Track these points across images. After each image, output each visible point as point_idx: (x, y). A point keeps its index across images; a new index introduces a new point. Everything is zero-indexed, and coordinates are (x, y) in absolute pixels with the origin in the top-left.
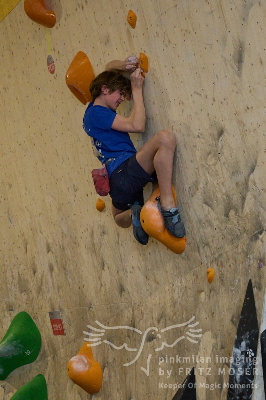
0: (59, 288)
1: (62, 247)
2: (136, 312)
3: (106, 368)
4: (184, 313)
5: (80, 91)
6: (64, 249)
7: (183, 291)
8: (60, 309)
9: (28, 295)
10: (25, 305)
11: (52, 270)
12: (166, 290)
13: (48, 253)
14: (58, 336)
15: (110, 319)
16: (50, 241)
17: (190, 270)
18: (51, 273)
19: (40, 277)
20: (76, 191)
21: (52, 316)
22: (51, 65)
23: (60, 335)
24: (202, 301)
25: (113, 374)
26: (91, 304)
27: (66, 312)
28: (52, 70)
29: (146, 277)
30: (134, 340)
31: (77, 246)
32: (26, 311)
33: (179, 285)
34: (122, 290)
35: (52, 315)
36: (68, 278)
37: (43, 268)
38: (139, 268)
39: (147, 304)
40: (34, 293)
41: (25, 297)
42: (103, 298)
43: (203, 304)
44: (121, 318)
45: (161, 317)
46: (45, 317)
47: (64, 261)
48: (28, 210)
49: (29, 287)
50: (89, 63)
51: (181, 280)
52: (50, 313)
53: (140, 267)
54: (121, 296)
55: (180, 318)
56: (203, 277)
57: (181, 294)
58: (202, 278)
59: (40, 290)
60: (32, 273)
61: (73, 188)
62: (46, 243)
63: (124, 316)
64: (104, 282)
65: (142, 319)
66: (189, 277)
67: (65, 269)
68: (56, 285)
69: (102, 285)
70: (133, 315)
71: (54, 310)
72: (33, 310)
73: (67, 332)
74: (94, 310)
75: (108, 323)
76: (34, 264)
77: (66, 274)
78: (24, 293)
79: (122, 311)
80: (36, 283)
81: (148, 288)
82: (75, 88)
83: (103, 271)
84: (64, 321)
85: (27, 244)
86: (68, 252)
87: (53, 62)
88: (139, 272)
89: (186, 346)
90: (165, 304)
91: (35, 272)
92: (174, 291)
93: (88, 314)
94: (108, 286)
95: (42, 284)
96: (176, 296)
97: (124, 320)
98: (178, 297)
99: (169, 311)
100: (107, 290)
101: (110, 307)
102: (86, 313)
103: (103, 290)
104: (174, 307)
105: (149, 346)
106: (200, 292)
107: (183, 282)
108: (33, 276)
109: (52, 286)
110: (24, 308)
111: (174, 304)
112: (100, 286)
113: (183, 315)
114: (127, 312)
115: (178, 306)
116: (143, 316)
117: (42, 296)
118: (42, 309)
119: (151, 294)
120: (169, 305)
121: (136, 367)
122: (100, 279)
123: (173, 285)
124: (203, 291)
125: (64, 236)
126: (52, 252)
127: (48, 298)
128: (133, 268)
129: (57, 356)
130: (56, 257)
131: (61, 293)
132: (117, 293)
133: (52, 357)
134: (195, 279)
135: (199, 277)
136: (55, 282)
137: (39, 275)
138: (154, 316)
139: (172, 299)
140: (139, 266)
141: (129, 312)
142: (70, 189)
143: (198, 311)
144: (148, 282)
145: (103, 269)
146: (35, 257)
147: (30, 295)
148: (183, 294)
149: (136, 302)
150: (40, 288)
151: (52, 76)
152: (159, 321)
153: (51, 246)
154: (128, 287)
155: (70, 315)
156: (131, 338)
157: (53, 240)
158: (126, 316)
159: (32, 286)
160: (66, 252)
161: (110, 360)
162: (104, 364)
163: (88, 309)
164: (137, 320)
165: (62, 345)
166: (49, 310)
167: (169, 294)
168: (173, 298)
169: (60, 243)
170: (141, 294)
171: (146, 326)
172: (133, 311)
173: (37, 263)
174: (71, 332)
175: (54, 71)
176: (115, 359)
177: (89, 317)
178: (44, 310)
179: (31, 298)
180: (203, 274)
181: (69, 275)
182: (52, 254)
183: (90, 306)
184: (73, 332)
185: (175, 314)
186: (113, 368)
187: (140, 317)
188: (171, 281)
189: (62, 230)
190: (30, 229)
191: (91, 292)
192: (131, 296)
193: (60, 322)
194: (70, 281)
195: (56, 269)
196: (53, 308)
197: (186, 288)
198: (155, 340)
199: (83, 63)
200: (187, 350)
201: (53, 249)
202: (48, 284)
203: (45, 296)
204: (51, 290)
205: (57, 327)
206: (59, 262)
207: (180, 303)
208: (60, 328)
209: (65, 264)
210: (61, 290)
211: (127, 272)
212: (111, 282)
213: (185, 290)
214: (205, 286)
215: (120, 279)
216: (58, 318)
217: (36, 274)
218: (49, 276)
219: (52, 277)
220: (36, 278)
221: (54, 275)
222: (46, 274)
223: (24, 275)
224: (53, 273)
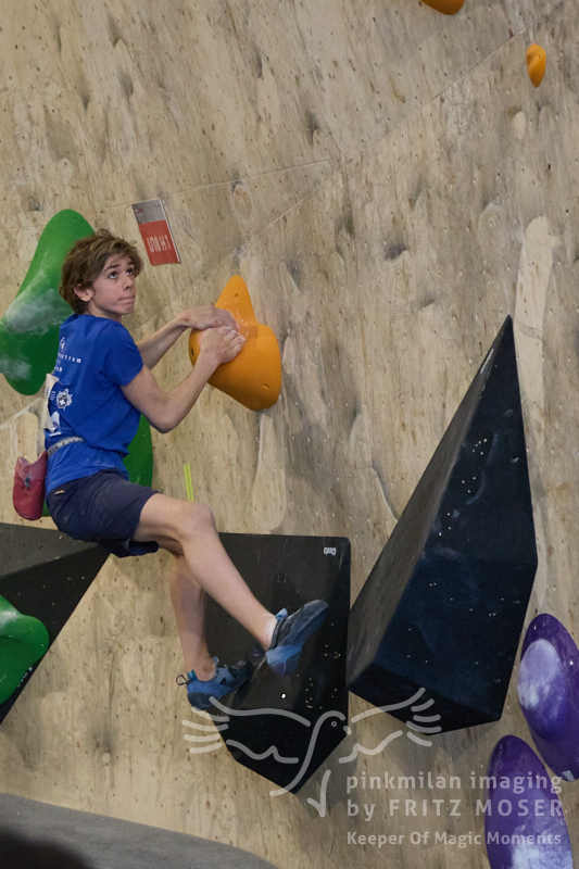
0: (152, 137)
1: (148, 27)
2: (353, 184)
3: (288, 338)
4: (477, 174)
6: (154, 30)
7: (469, 112)
8: (160, 195)
9: (75, 163)
10: (68, 191)
11: (128, 89)
12: (424, 114)
13: (114, 44)
14: (163, 267)
15: (289, 207)
16: (117, 12)
17: (484, 56)
18: (128, 98)
19: (101, 112)
21: (141, 214)
23: (167, 262)
24: (520, 137)
25: (307, 353)
26: (236, 174)
27: (177, 199)
29: (372, 85)
30: (354, 258)
31: (188, 18)
32: (73, 208)
33: (458, 98)
34: (312, 126)
35: (141, 211)
36: (173, 109)
37: (105, 90)
38: (350, 61)
39: (380, 158)
40: (90, 157)
41: (69, 171)
42: (265, 153)
43: (523, 145)
44: (315, 203)
45: (419, 191)
46: (125, 218)
47: (158, 63)
49: (76, 142)
51: (461, 86)
52: (134, 206)
53: (354, 62)
54: (311, 143)
55: (465, 188)
56: (517, 70)
57: (465, 123)
58: (514, 72)
59: (103, 149)
60: (80, 104)
62: (107, 20)
63: (324, 196)
64: (265, 110)
65: (370, 199)
66: (483, 74)
67: (161, 85)
68: (143, 131)
69: (259, 119)
70: (347, 190)
71: (144, 197)
72: (92, 205)
73: (181, 254)
74: (244, 187)
75: (285, 218)
76: (82, 79)
77: (166, 98)
78: (65, 160)
79: (317, 182)
80: (91, 130)
81: (379, 115)
83: (260, 80)
84: (173, 224)
85: (57, 28)
86: (166, 36)
88: (351, 72)
89: (485, 262)
90: (424, 153)
91: (86, 102)
92: (446, 117)
93: (232, 201)
94: (276, 120)
95: (107, 130)
96: (452, 131)
97: (324, 208)
98: (455, 131)
99: (437, 172)
100: (275, 130)
101: (287, 176)
102: (227, 199)
103: (264, 131)
104: (450, 160)
105: (392, 270)
106: (513, 112)
107: (468, 88)
108: (83, 109)
109: (133, 134)
110: (68, 200)
111: (448, 150)
112: (254, 122)
113: (472, 178)
114: (330, 184)
115: (457, 157)
116: (370, 194)
117: (112, 163)
118: (114, 198)
119: (387, 131)
120: (435, 156)
121: (362, 329)
122: (253, 102)
123: (442, 100)
124: (520, 110)
126: (126, 43)
127: (127, 166)
128: (335, 63)
129: (164, 318)
130: (137, 54)
131: (158, 150)
132: (300, 137)
133: (151, 322)
134: (499, 77)
135: (509, 71)
136: (139, 123)
137: (97, 106)
138: (399, 189)
139: (442, 138)
140: (352, 57)
141: (334, 183)
143: (509, 165)
144: (378, 99)
145: (260, 75)
146: (82, 61)
147: (81, 164)
148: (470, 122)
149: (350, 157)
150: (103, 142)
152: (412, 202)
153: (120, 25)
154: (326, 118)
155: (185, 207)
156: (346, 253)
157: (124, 7)
158: (327, 195)
159: (82, 139)
160: (161, 36)
161: (298, 317)
162: (284, 330)
163: (229, 188)
164: (357, 203)
165: (175, 289)
166: (133, 199)
167: (434, 124)
168: (444, 134)
169: (143, 14)
170: (361, 131)
171: (380, 217)
172: (346, 180)
173: (91, 76)
174: (192, 251)
176: (308, 314)
177: (234, 208)
178: (119, 199)
179: (83, 170)
180: (518, 60)
181: (173, 98)
182: (124, 45)
183: (236, 179)
184: (199, 252)
185: (452, 178)
186: (306, 336)
187: (365, 195)
188: (436, 89)
191: (234, 142)
192: (338, 141)
193: (161, 228)
194: (178, 115)
195: (138, 86)
196: (140, 191)
197: (475, 104)
198: (406, 253)
200: (488, 271)
201: (126, 34)
202: (121, 129)
203: (117, 162)
204: (132, 144)
205: (157, 243)
206: (143, 67)
207: (464, 148)
208: (163, 243)
209: (159, 71)
210: (155, 143)
211: (320, 76)
212: (283, 107)
213: (475, 112)
214: (524, 94)
215: (305, 98)
216: (157, 219)
217: (90, 105)
218: (124, 108)
219: (130, 109)
220: (89, 115)
221: (136, 104)
222: (114, 104)
223: (59, 110)
224: (133, 99)
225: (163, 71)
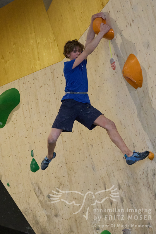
1: (128, 186)
5: (133, 80)
6: (129, 186)
8: (130, 228)
11: (122, 201)
13: (119, 189)
16: (120, 182)
18: (122, 203)
20: (135, 147)
22: (113, 64)
27: (134, 229)
28: (114, 67)
31: (138, 184)
32: (107, 230)
35: (124, 231)
36: (134, 206)
46: (120, 233)
47: (130, 194)
48: (105, 162)
50: (137, 61)
61: (132, 145)
62: (117, 184)
67: (131, 200)
72: (112, 229)
77: (132, 204)
82: (129, 79)
85: (105, 185)
86: (132, 188)
87: (114, 62)
102: (147, 230)
108: (111, 205)
110: (106, 228)
112: (154, 211)
118: (118, 228)
122: (154, 206)
125: (129, 178)
126: (122, 189)
130: (125, 192)
137: (114, 205)
142: (131, 146)
151: (114, 71)
153: (121, 185)
155: (136, 231)
157: (122, 181)
160: (131, 189)
169: (127, 182)
175: (115, 67)
181: (134, 204)
182: (122, 190)
189: (128, 174)
190: (107, 175)
195: (125, 200)
199: (133, 61)
201: (122, 187)
206: (126, 196)
217: (112, 204)
218: (121, 205)
219: (123, 206)
220: (112, 207)
221: (124, 205)
222: (119, 204)
223: (104, 205)
224: (123, 203)
225: (131, 197)
